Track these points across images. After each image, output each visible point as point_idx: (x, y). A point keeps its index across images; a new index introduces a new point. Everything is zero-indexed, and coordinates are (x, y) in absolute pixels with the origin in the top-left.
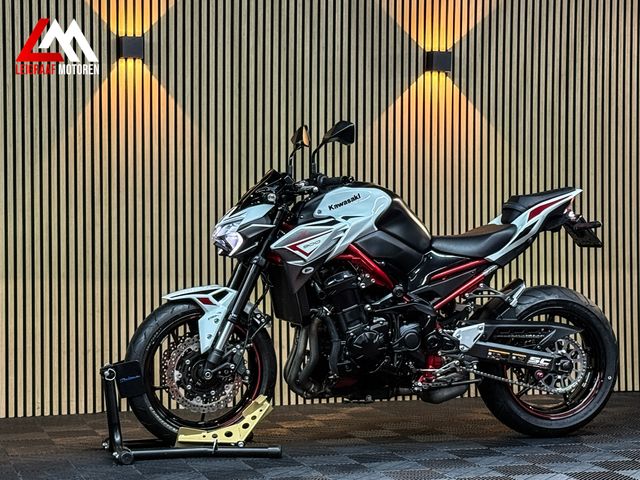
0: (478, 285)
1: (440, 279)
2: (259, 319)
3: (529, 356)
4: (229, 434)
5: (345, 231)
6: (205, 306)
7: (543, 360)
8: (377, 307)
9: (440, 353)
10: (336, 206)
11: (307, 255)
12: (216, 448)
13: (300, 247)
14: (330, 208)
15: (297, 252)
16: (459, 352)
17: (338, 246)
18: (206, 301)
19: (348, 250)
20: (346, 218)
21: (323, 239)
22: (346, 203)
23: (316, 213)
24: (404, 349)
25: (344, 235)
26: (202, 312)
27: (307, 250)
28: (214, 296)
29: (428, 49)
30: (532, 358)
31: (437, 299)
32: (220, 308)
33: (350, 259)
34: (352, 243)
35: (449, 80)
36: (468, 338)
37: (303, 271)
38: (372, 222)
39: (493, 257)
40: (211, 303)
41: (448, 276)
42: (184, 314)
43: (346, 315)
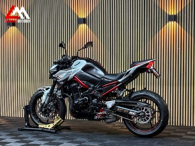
0: (115, 89)
1: (105, 86)
3: (129, 111)
4: (49, 126)
7: (134, 113)
8: (84, 94)
9: (102, 108)
11: (61, 79)
12: (43, 129)
13: (59, 76)
14: (75, 65)
15: (58, 78)
16: (107, 109)
17: (70, 76)
18: (44, 90)
21: (65, 74)
22: (78, 64)
24: (92, 106)
26: (43, 93)
27: (61, 77)
28: (46, 89)
30: (130, 112)
31: (103, 92)
32: (47, 92)
33: (75, 80)
34: (75, 75)
35: (177, 24)
36: (110, 104)
37: (60, 83)
39: (120, 81)
41: (107, 86)
43: (75, 96)
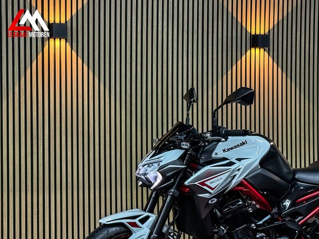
1: (302, 202)
2: (173, 237)
5: (239, 170)
6: (133, 229)
8: (260, 226)
10: (229, 150)
11: (212, 189)
13: (208, 183)
14: (224, 151)
15: (205, 187)
17: (234, 181)
18: (134, 225)
19: (241, 184)
20: (239, 160)
22: (236, 147)
23: (213, 155)
25: (238, 173)
26: (130, 233)
27: (213, 186)
28: (139, 221)
29: (253, 33)
31: (300, 218)
33: (242, 191)
34: (244, 179)
35: (266, 54)
37: (210, 202)
38: (257, 163)
40: (138, 226)
41: (307, 200)
42: (116, 234)
43: (238, 232)
